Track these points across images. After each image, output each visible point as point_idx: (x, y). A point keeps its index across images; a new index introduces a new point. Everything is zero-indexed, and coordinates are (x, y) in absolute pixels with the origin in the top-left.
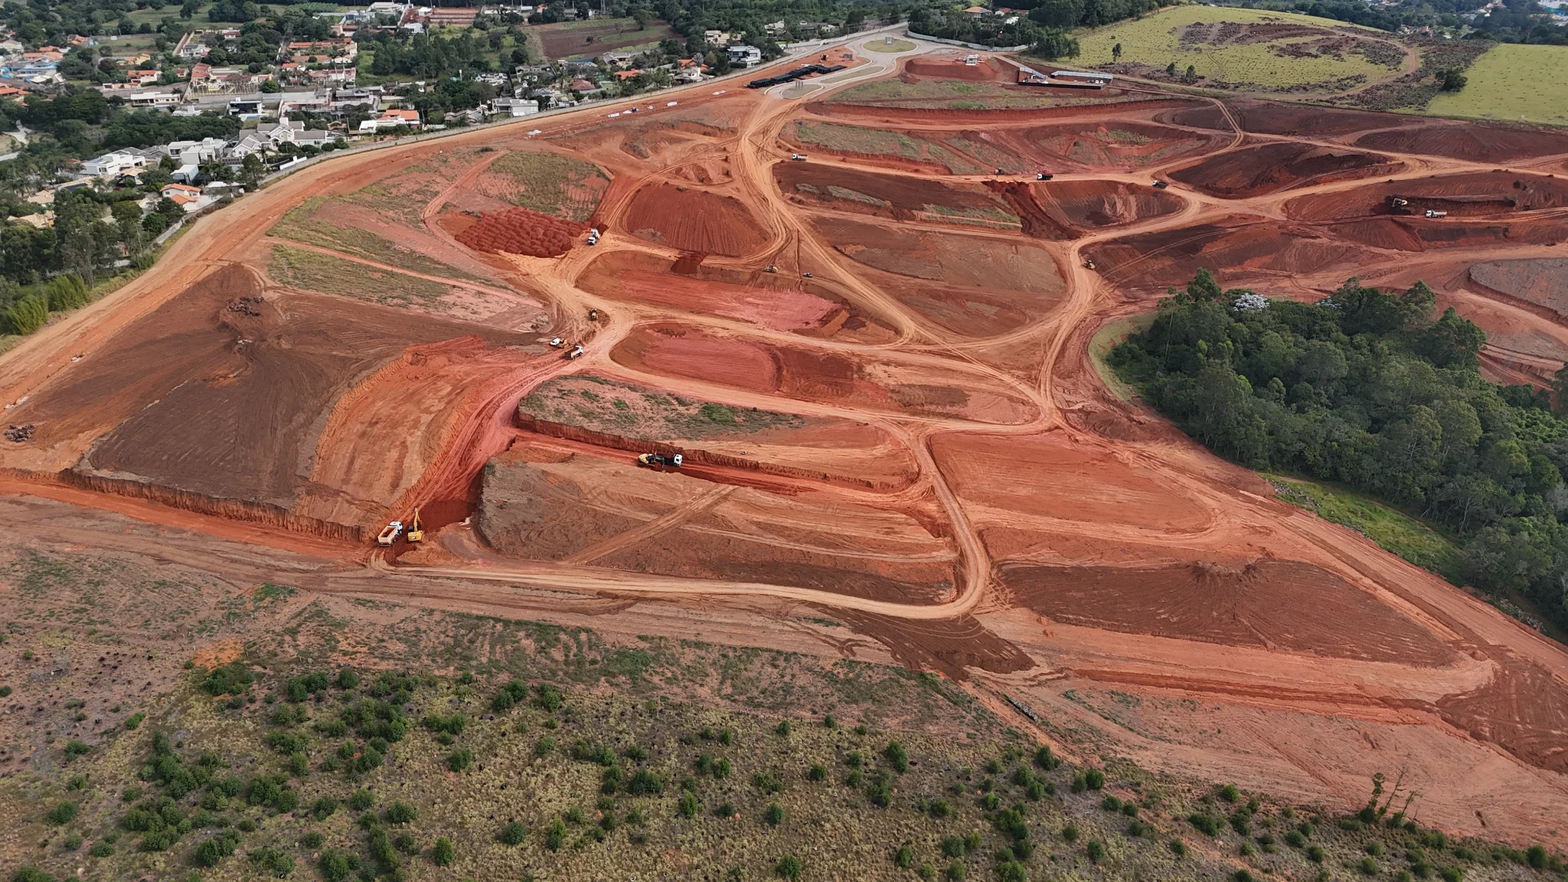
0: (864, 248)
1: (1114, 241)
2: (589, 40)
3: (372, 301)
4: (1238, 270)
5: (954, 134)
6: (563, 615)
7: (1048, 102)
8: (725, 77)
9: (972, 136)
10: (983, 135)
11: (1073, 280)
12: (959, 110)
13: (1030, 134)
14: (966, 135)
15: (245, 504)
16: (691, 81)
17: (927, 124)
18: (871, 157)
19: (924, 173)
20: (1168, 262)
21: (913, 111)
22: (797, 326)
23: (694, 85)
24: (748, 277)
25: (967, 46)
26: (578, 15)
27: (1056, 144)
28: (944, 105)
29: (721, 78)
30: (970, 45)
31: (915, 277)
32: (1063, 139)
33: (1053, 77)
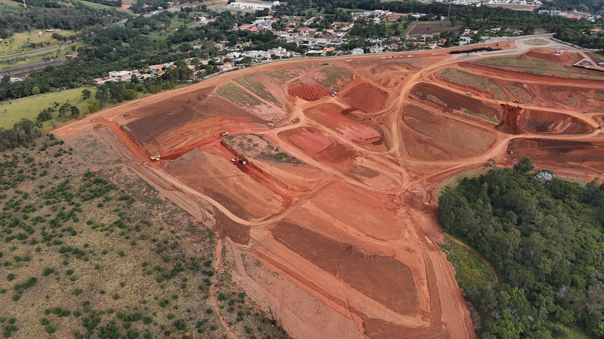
0: (414, 119)
1: (535, 139)
2: (428, 29)
3: (234, 102)
4: (578, 164)
5: (511, 83)
6: (158, 186)
7: (577, 76)
8: (447, 48)
9: (519, 85)
10: (525, 86)
11: (492, 150)
12: (527, 73)
13: (550, 88)
14: (517, 84)
15: (139, 142)
16: (430, 48)
17: (506, 77)
18: (463, 87)
19: (480, 97)
20: (546, 153)
21: (506, 71)
22: (356, 139)
23: (430, 50)
24: (362, 120)
25: (573, 46)
26: (436, 19)
27: (558, 95)
28: (522, 70)
29: (444, 49)
30: (575, 46)
31: (421, 133)
32: (565, 93)
33: (599, 65)
